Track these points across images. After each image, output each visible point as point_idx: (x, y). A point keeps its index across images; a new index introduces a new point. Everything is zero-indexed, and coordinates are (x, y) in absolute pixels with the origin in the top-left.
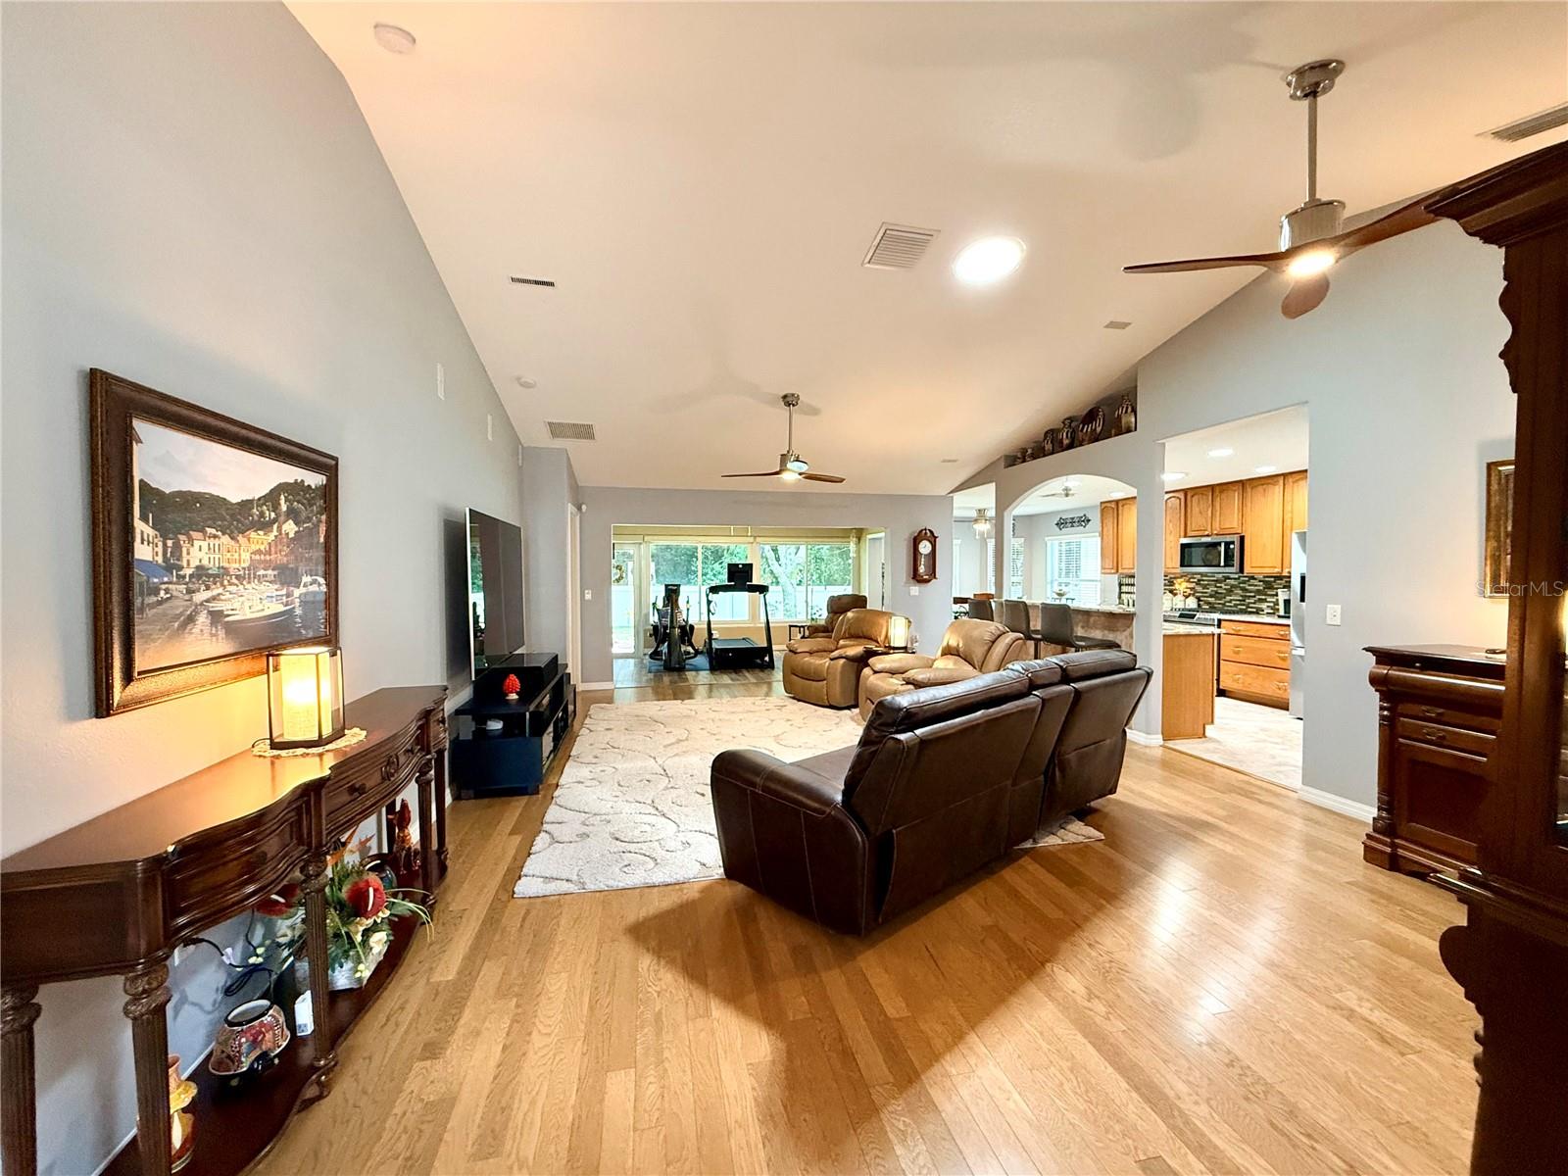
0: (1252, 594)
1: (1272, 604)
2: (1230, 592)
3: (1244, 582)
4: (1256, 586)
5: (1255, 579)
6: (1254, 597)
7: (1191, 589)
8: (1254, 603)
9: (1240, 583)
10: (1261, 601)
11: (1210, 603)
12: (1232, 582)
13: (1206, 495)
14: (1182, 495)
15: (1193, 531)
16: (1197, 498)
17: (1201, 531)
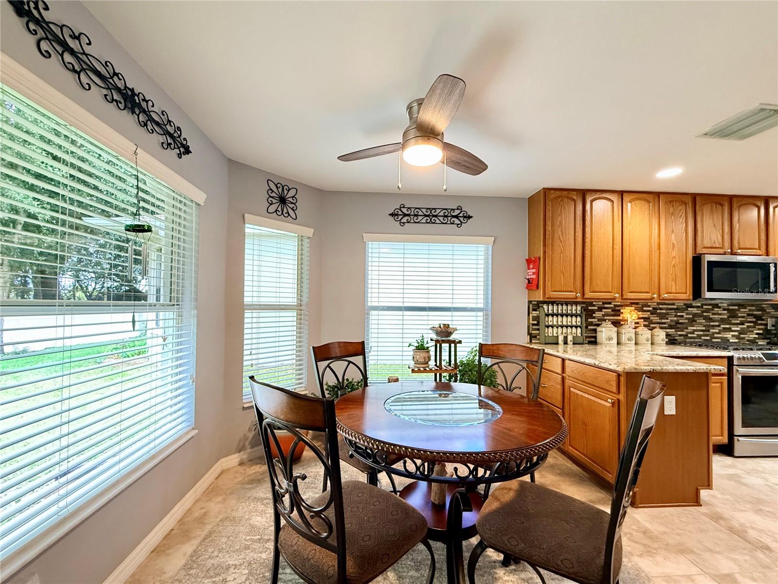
0: (717, 324)
1: (736, 333)
2: (692, 321)
3: (707, 311)
4: (720, 314)
5: (720, 307)
6: (719, 326)
7: (645, 319)
10: (726, 330)
12: (695, 310)
13: (722, 205)
14: (690, 201)
15: (705, 248)
16: (709, 207)
17: (716, 248)
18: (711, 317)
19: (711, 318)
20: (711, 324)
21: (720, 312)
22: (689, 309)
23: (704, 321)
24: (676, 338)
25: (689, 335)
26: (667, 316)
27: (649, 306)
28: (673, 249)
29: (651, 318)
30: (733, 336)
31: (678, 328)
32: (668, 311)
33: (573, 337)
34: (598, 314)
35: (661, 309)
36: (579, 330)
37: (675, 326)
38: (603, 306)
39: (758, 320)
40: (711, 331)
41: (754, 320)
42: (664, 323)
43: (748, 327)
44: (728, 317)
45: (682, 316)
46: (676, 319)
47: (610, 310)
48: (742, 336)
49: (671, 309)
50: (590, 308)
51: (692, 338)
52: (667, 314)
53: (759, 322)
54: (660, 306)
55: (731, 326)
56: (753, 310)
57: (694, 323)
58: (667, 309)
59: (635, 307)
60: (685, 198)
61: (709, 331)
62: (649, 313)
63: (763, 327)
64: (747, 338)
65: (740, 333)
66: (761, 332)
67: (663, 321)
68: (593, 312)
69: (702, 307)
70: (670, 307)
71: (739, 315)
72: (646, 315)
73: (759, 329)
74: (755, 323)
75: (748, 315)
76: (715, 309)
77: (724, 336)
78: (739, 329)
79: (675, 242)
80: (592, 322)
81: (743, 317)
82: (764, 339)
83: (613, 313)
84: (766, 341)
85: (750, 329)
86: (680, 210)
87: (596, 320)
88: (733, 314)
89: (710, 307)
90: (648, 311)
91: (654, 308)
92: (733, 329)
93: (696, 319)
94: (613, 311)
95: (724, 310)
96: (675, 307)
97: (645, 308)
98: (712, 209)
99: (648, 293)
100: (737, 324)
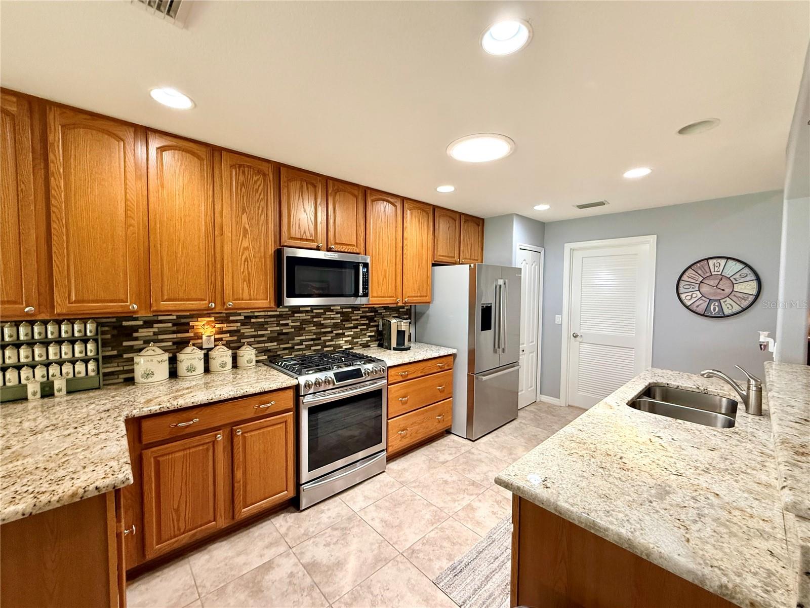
0: (329, 330)
1: (350, 338)
2: (299, 330)
3: (318, 315)
4: (333, 319)
5: (332, 311)
6: (332, 332)
7: (231, 332)
8: (331, 340)
9: (313, 317)
10: (339, 336)
11: (269, 351)
12: (303, 316)
13: (315, 186)
14: (270, 171)
15: (292, 238)
16: (298, 186)
17: (307, 240)
18: (322, 322)
19: (322, 324)
20: (323, 330)
21: (332, 316)
22: (296, 315)
23: (315, 328)
24: (278, 353)
25: (296, 347)
26: (265, 326)
27: (240, 315)
28: (245, 236)
29: (242, 331)
30: (346, 342)
31: (282, 340)
32: (266, 320)
33: (68, 380)
34: (144, 333)
35: (257, 317)
36: (92, 366)
37: (278, 337)
38: (155, 318)
39: (370, 322)
40: (322, 338)
41: (367, 322)
42: (262, 336)
43: (361, 330)
44: (341, 321)
45: (287, 325)
46: (278, 328)
47: (170, 325)
48: (355, 340)
49: (271, 316)
50: (124, 323)
51: (300, 350)
52: (267, 323)
53: (371, 324)
54: (256, 314)
55: (344, 331)
56: (366, 312)
57: (301, 332)
58: (265, 317)
59: (215, 318)
60: (264, 167)
61: (320, 339)
62: (239, 324)
63: (375, 329)
64: (359, 343)
65: (353, 338)
66: (373, 334)
67: (260, 333)
68: (136, 329)
69: (312, 311)
70: (270, 313)
71: (353, 318)
72: (234, 327)
73: (371, 331)
74: (368, 325)
75: (362, 317)
76: (327, 313)
77: (337, 343)
78: (352, 333)
79: (247, 226)
80: (132, 346)
81: (357, 320)
82: (376, 341)
83: (175, 328)
84: (377, 343)
85: (363, 332)
86: (256, 182)
87: (142, 342)
88: (346, 317)
89: (322, 311)
90: (237, 321)
91: (245, 317)
92: (346, 334)
93: (304, 326)
94: (174, 325)
95: (337, 313)
96: (278, 313)
97: (231, 318)
98: (301, 187)
99: (202, 300)
100: (351, 328)
